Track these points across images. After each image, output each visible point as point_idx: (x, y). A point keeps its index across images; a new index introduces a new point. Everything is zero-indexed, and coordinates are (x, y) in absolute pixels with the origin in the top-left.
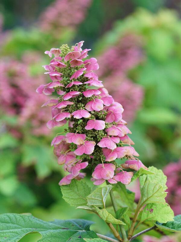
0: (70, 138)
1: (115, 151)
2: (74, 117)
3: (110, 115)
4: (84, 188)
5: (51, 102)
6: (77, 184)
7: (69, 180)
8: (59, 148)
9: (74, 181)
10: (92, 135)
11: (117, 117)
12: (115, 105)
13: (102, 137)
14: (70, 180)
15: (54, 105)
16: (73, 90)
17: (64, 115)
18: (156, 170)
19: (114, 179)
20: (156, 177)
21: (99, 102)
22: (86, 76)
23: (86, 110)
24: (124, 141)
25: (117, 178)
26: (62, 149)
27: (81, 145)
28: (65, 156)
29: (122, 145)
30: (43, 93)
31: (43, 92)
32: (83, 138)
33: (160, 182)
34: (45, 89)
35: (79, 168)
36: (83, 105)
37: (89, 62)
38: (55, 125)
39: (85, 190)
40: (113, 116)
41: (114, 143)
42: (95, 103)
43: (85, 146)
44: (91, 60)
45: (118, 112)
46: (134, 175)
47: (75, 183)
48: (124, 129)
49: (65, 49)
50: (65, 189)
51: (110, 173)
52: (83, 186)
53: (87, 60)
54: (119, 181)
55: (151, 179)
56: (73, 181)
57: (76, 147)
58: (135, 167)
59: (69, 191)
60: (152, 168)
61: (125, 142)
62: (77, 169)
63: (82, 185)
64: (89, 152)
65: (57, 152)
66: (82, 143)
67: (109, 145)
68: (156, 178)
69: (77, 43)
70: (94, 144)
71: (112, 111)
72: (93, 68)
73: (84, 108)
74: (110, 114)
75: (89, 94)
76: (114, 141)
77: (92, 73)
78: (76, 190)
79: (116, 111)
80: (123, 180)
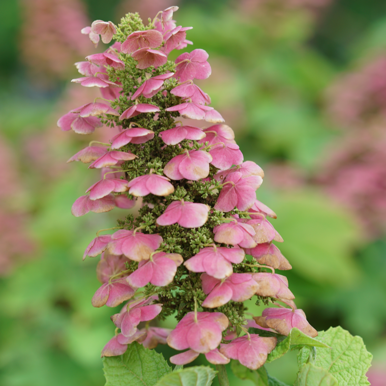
0: (120, 242)
1: (228, 282)
2: (130, 192)
3: (228, 193)
4: (158, 369)
5: (89, 151)
6: (142, 356)
7: (121, 345)
8: (108, 266)
9: (137, 347)
10: (179, 239)
11: (243, 199)
12: (243, 169)
13: (201, 245)
14: (124, 345)
15: (93, 160)
16: (139, 125)
17: (109, 186)
18: (346, 336)
19: (223, 353)
20: (344, 354)
21: (199, 159)
22: (174, 93)
23: (166, 176)
24: (260, 259)
25: (229, 349)
26: (115, 269)
27: (146, 261)
28: (110, 285)
29: (253, 269)
30: (71, 129)
31: (72, 126)
32: (153, 244)
33: (354, 367)
34: (76, 119)
35: (137, 319)
36: (159, 164)
37: (187, 60)
38: (89, 209)
39: (158, 373)
40: (235, 195)
41: (225, 262)
42: (188, 161)
43: (153, 264)
44: (193, 55)
45: (246, 187)
46: (277, 345)
47: (139, 353)
48: (262, 230)
49: (130, 24)
50: (114, 367)
51: (210, 335)
52: (157, 363)
53: (183, 54)
54: (234, 358)
55: (332, 358)
56: (135, 347)
57: (131, 266)
58: (284, 326)
59: (123, 371)
60: (339, 331)
61: (264, 261)
62: (132, 319)
63: (154, 359)
64: (162, 280)
65: (104, 274)
66: (146, 257)
67: (213, 266)
68: (344, 357)
69: (161, 12)
70: (179, 261)
71: (232, 183)
72: (196, 73)
73: (161, 170)
74: (227, 189)
75: (175, 136)
76: (227, 257)
77: (190, 87)
78: (138, 370)
79: (243, 184)
80: (246, 356)
